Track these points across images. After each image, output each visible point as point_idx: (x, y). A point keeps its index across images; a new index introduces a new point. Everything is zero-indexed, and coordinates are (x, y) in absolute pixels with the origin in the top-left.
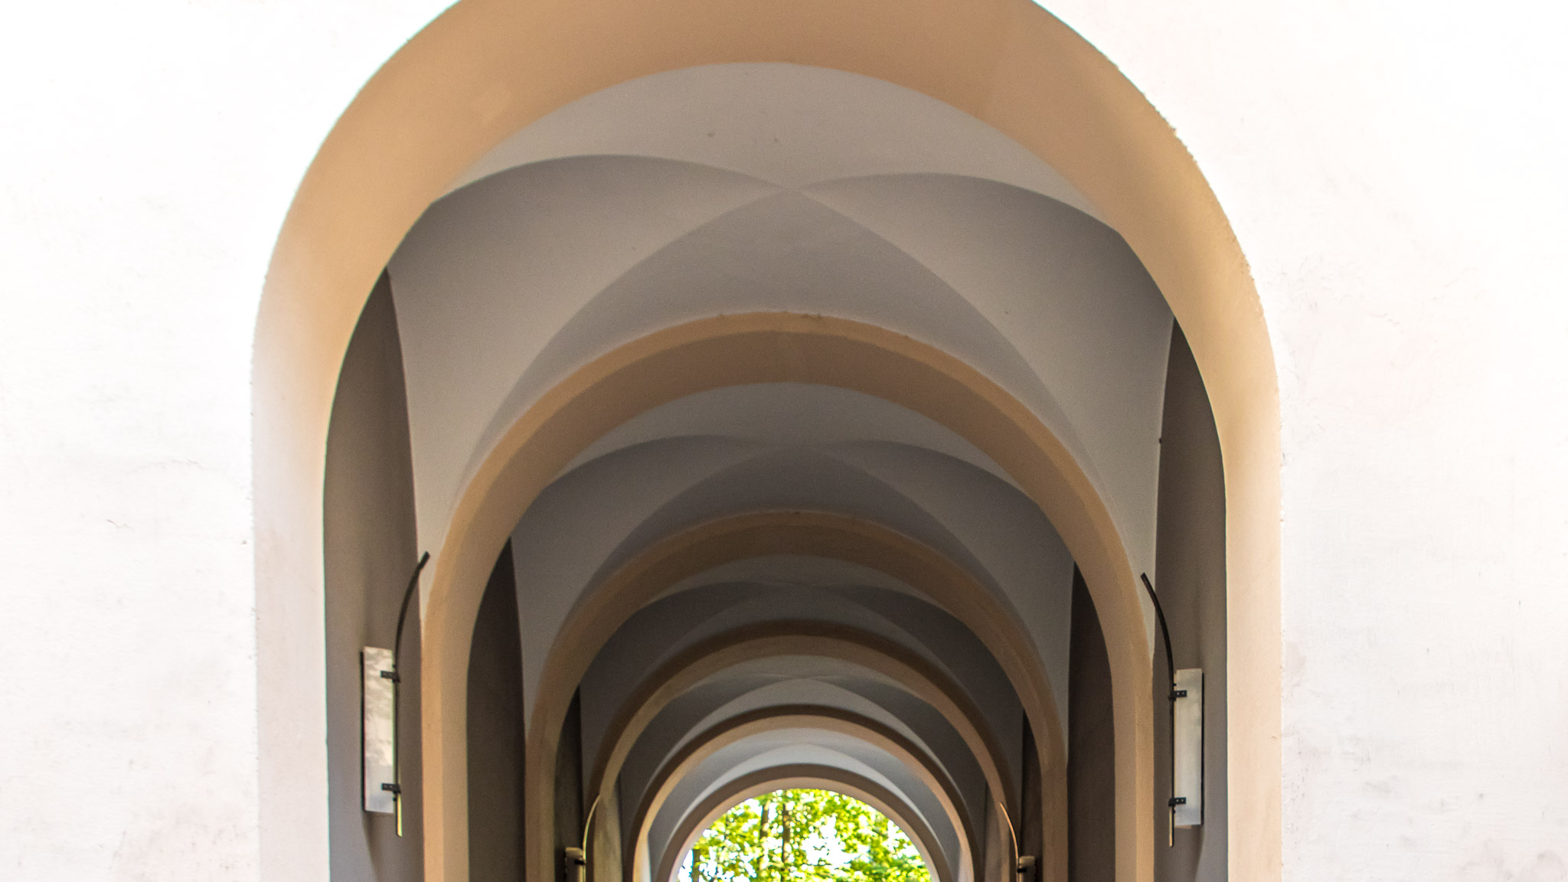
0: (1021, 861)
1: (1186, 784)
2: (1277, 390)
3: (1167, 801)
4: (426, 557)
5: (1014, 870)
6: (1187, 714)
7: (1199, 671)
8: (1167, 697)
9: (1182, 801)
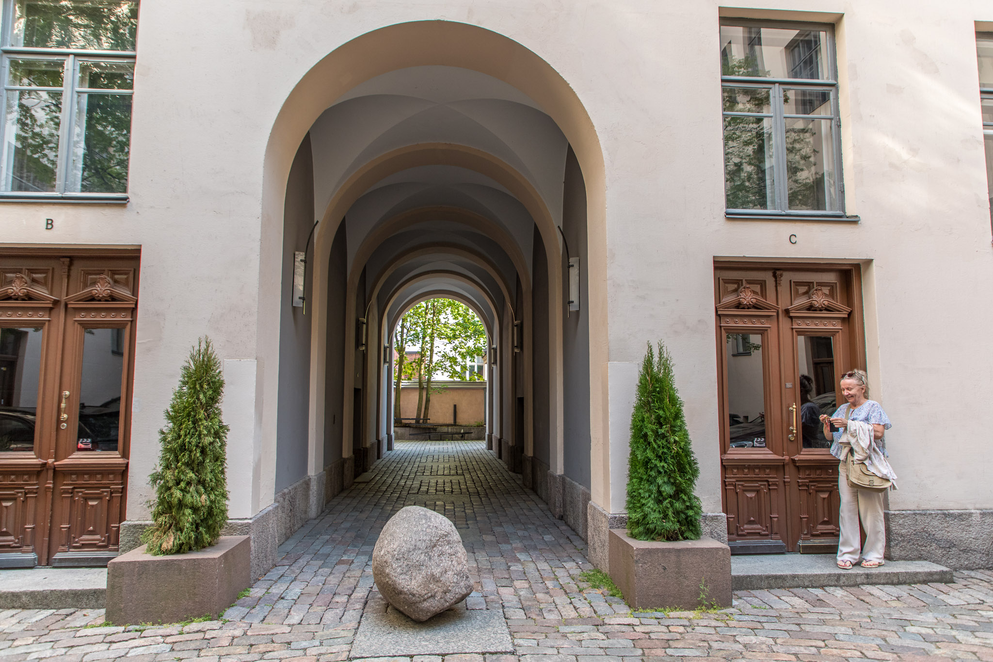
0: (516, 322)
1: (574, 296)
2: (604, 166)
3: (567, 302)
4: (317, 222)
5: (513, 326)
6: (574, 273)
7: (578, 258)
8: (567, 267)
9: (572, 302)
